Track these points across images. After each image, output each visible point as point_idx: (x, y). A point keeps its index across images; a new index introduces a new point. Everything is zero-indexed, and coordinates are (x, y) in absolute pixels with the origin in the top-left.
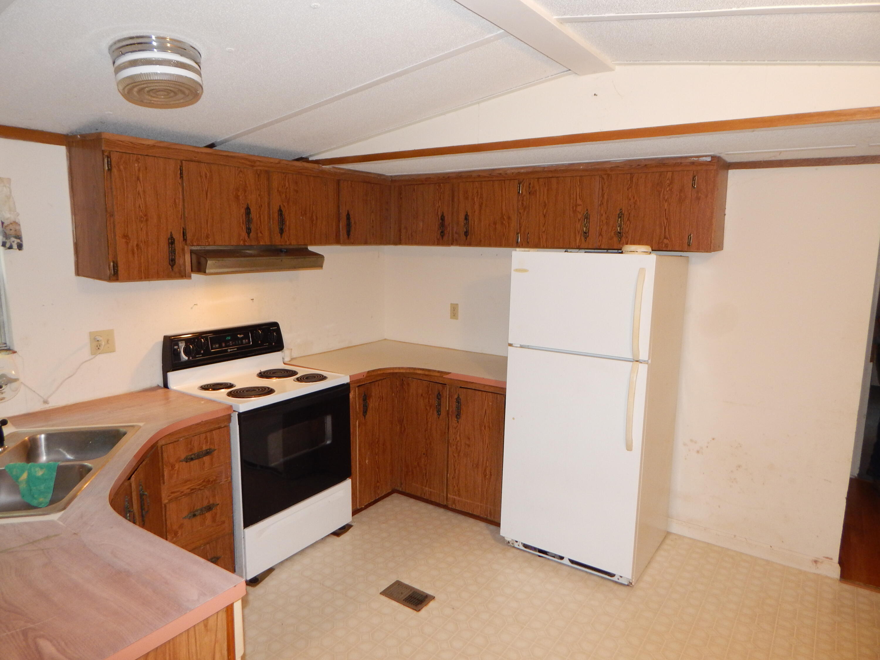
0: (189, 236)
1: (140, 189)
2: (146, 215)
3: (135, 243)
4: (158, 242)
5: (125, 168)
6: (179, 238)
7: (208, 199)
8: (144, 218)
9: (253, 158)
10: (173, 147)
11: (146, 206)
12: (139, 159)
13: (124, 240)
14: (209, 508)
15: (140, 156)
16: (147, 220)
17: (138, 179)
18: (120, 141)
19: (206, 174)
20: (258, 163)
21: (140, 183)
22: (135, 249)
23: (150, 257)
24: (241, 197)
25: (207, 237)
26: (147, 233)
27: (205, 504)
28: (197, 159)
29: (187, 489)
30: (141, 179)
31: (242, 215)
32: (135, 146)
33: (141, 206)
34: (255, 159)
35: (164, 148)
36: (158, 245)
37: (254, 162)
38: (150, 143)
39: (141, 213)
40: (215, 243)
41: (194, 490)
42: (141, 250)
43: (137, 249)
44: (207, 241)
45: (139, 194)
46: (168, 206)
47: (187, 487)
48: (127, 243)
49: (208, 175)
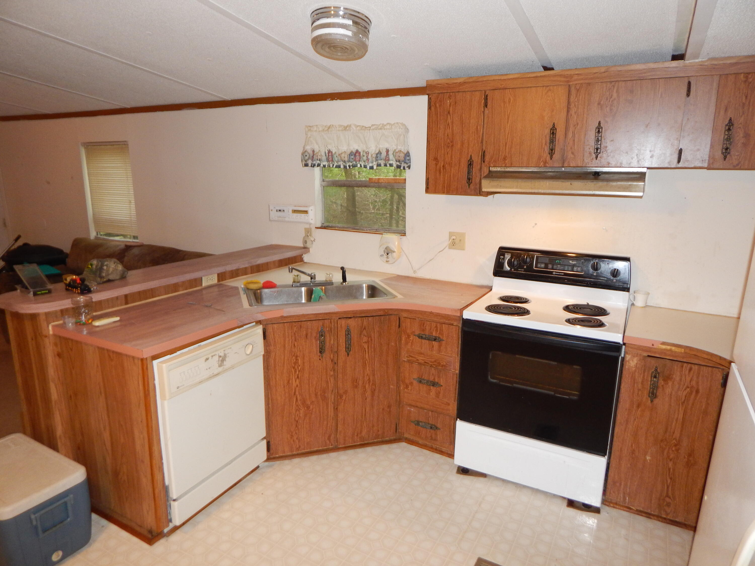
0: (487, 158)
1: (449, 121)
2: (452, 142)
3: (442, 165)
4: (459, 163)
5: (440, 106)
6: (476, 159)
7: (509, 123)
8: (450, 144)
9: (569, 73)
10: (480, 80)
11: (453, 134)
12: (451, 96)
13: (435, 162)
14: (434, 384)
15: (452, 94)
16: (452, 146)
17: (449, 113)
18: (438, 84)
19: (510, 99)
20: (576, 77)
21: (450, 116)
22: (442, 169)
23: (452, 175)
24: (546, 118)
25: (505, 159)
26: (451, 156)
27: (431, 379)
28: (503, 86)
29: (422, 360)
30: (451, 112)
31: (546, 136)
32: (450, 86)
33: (449, 135)
34: (572, 73)
35: (473, 82)
36: (459, 165)
37: (571, 76)
38: (461, 80)
39: (448, 141)
40: (511, 164)
41: (427, 364)
42: (446, 169)
43: (443, 169)
44: (504, 163)
45: (448, 124)
46: (471, 132)
47: (422, 358)
48: (436, 165)
49: (511, 101)
